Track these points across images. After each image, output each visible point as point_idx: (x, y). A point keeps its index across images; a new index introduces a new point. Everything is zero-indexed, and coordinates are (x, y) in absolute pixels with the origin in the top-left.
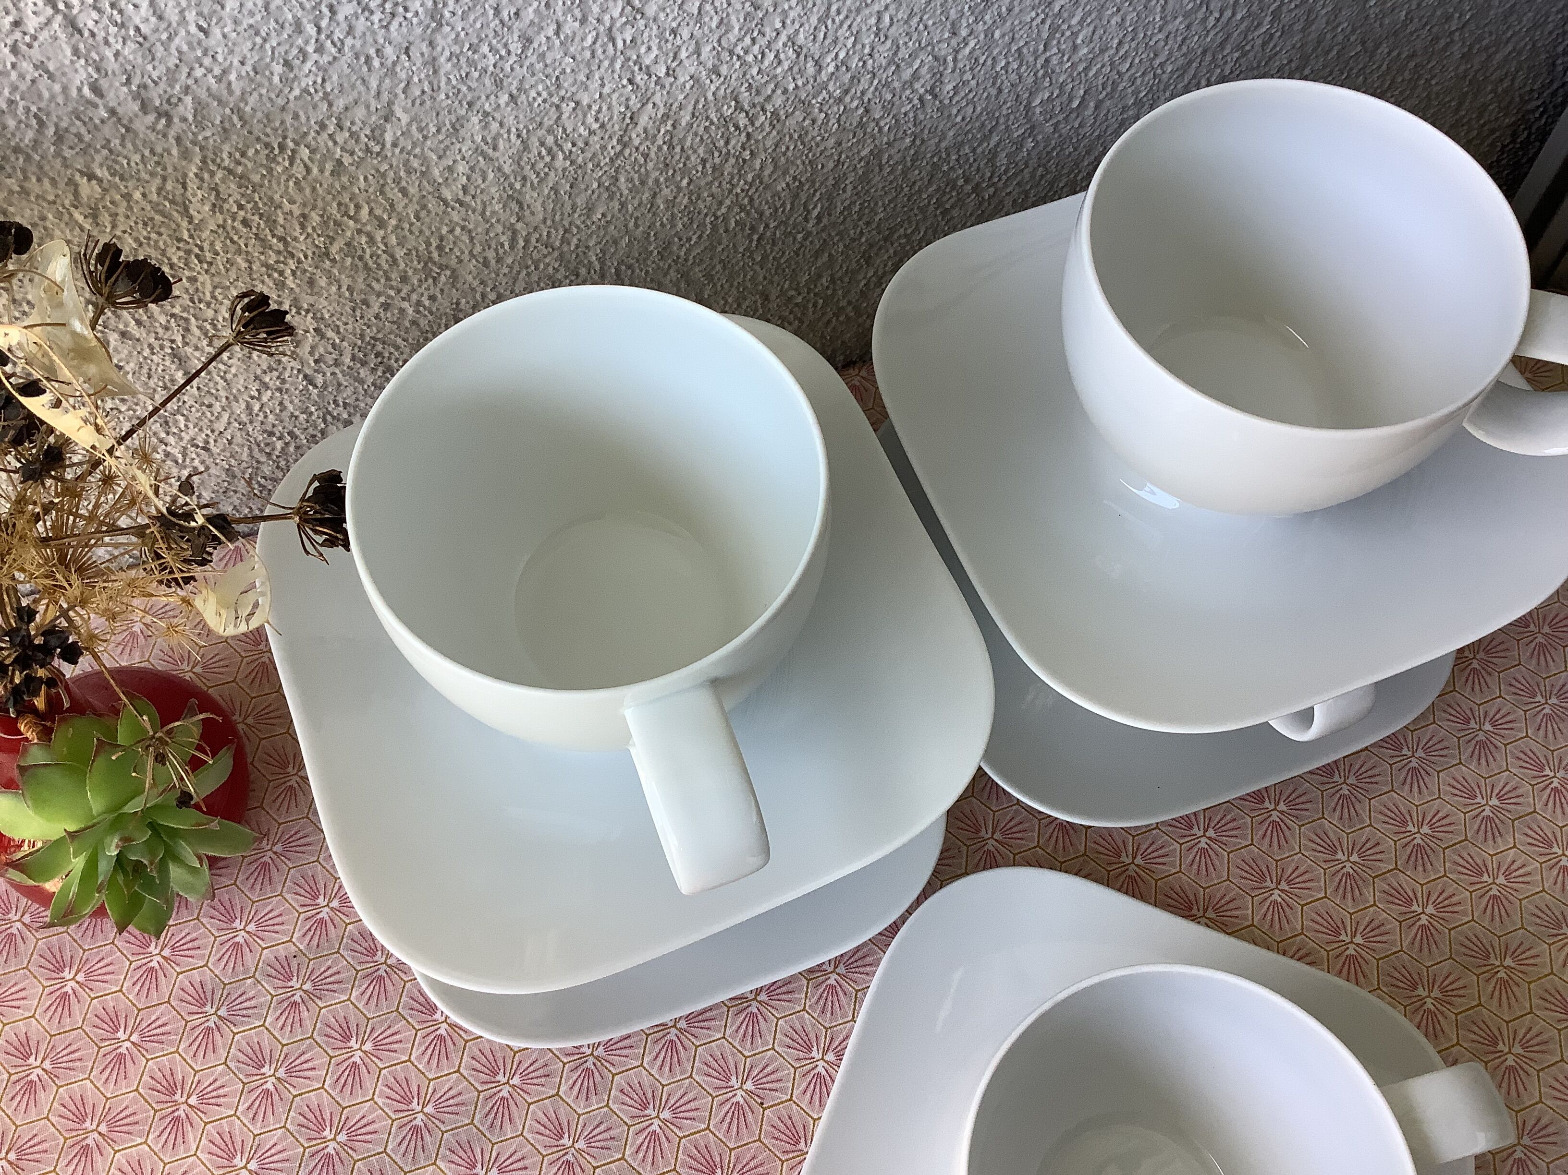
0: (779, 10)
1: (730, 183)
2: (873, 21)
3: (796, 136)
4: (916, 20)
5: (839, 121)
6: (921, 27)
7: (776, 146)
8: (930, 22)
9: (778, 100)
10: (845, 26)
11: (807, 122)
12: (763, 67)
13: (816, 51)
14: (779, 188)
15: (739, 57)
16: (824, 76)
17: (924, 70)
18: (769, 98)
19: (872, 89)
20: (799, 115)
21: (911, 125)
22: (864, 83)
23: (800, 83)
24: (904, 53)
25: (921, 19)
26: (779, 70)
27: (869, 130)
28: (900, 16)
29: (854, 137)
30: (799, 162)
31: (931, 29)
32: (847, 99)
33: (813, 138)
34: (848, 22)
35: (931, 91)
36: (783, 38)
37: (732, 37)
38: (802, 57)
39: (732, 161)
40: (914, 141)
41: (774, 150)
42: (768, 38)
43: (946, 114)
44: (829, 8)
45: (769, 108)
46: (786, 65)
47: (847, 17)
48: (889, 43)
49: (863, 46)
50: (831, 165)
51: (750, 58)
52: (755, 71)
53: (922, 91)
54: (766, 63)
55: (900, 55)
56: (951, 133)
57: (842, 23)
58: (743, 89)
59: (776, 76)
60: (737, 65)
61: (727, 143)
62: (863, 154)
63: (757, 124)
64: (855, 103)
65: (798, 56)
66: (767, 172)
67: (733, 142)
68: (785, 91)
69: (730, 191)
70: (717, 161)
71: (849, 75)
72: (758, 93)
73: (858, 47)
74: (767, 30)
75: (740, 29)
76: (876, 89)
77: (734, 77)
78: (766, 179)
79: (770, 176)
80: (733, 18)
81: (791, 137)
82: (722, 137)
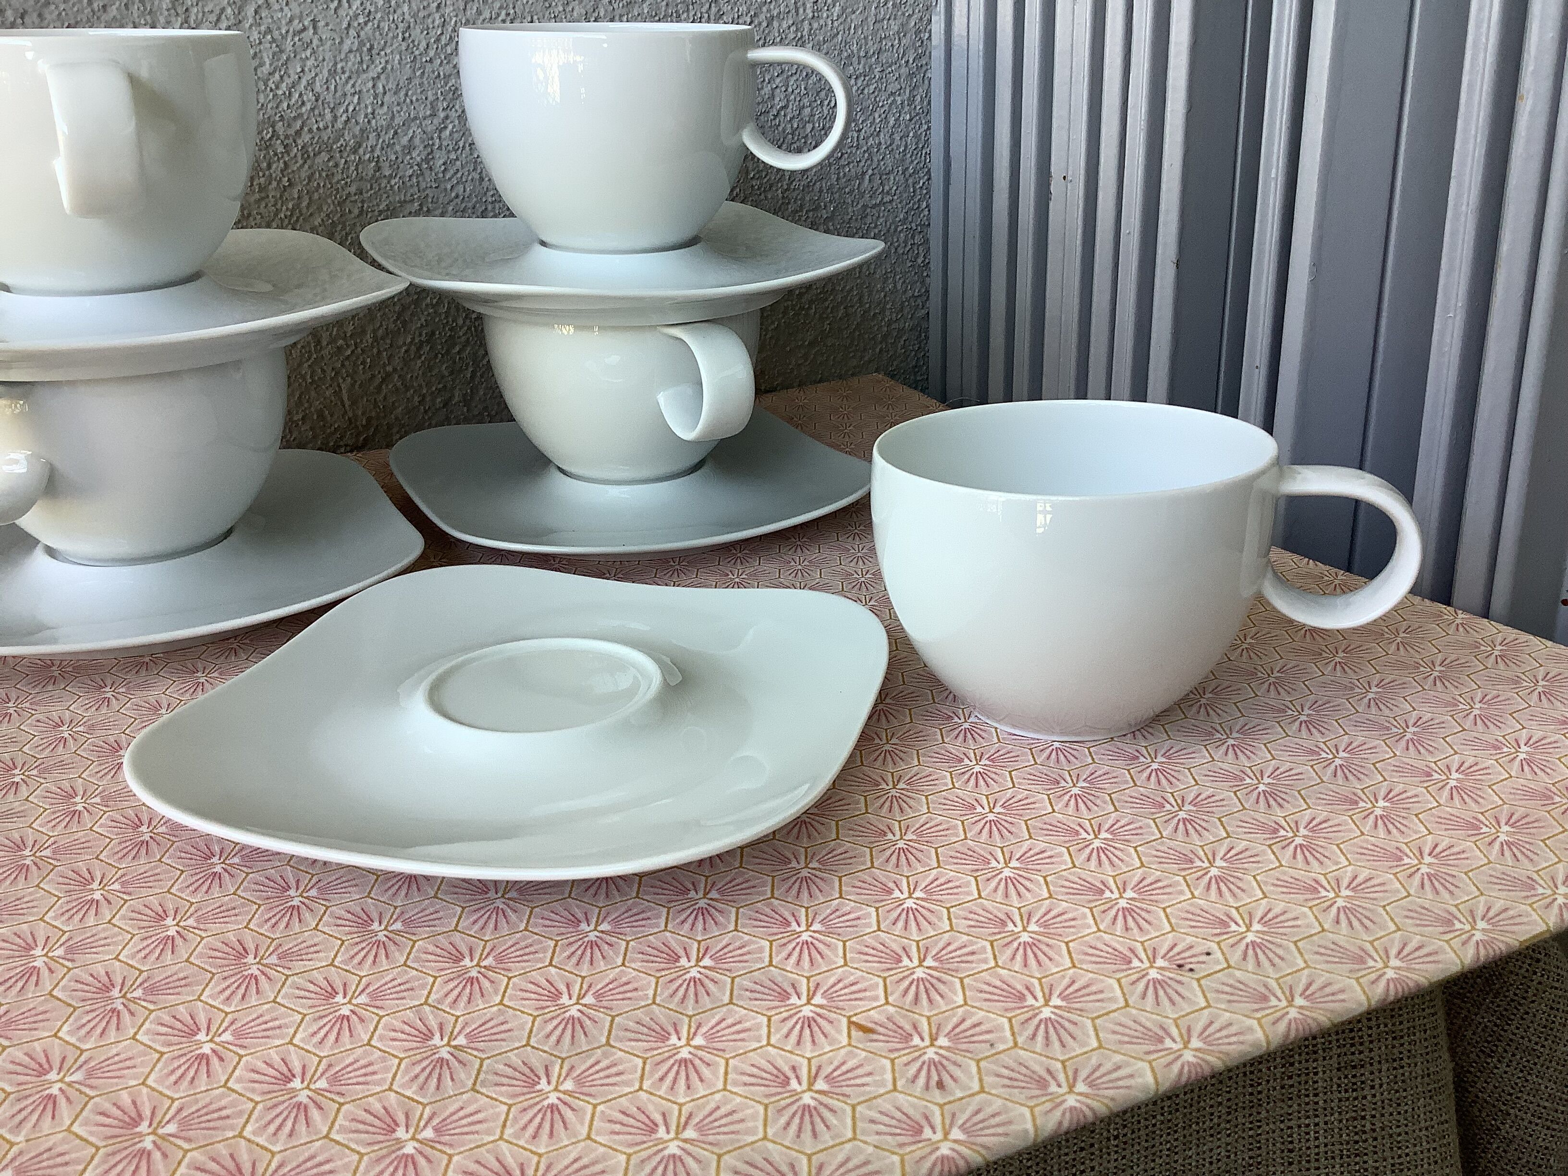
0: (298, 57)
1: (274, 205)
2: (370, 84)
3: (324, 174)
4: (402, 93)
5: (357, 169)
6: (408, 100)
7: (310, 181)
8: (414, 99)
9: (306, 137)
10: (350, 85)
11: (331, 164)
12: (291, 103)
13: (329, 98)
14: (316, 223)
15: (271, 90)
16: (339, 125)
17: (417, 141)
18: (298, 133)
19: (379, 146)
20: (324, 156)
21: (416, 189)
22: (372, 141)
23: (321, 126)
24: (398, 121)
25: (406, 95)
26: (304, 109)
27: (383, 185)
28: (390, 86)
29: (371, 188)
30: (329, 201)
31: (416, 105)
32: (361, 151)
33: (338, 182)
34: (352, 82)
35: (427, 160)
36: (304, 82)
37: (266, 69)
38: (320, 102)
39: (274, 184)
40: (421, 205)
41: (308, 184)
42: (292, 80)
43: (442, 186)
44: (336, 64)
45: (299, 142)
46: (308, 106)
47: (350, 78)
48: (385, 108)
49: (366, 107)
50: (356, 211)
51: (280, 92)
52: (285, 105)
53: (418, 159)
54: (293, 101)
55: (396, 122)
56: (451, 208)
57: (347, 82)
58: (277, 118)
59: (300, 115)
60: (271, 97)
61: (269, 166)
62: (381, 208)
63: (292, 155)
64: (367, 156)
65: (317, 100)
66: (304, 204)
67: (274, 166)
68: (310, 131)
69: (276, 215)
70: (262, 180)
71: (358, 128)
72: (289, 126)
73: (363, 105)
74: (291, 72)
75: (271, 65)
76: (383, 149)
77: (269, 106)
78: (304, 211)
79: (308, 206)
80: (265, 55)
81: (320, 175)
82: (264, 157)
